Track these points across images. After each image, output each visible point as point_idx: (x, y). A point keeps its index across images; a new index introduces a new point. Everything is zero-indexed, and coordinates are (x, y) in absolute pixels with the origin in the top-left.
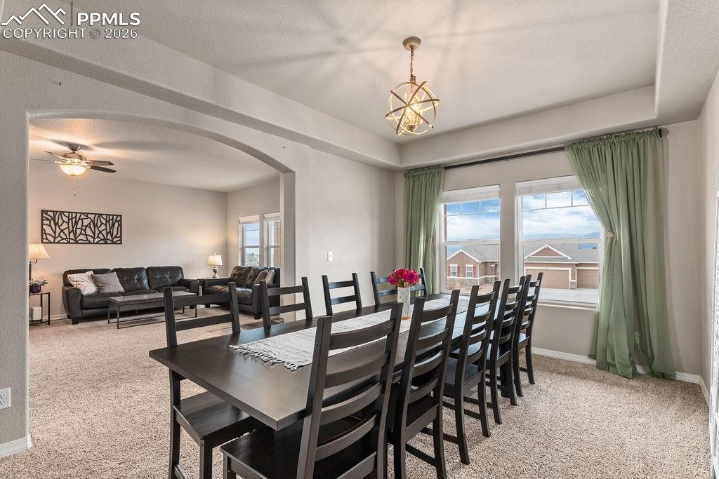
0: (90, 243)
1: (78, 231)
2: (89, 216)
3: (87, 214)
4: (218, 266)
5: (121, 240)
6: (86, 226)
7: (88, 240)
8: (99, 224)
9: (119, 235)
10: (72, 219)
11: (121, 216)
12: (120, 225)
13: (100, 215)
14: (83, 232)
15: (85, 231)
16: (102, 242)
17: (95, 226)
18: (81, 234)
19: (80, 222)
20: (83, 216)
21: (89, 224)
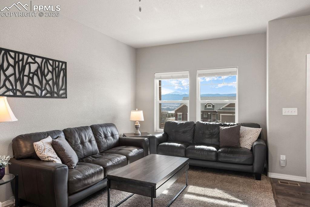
0: (37, 96)
1: (26, 79)
2: (37, 59)
3: (34, 57)
4: (140, 122)
5: (66, 93)
6: (34, 74)
7: (35, 92)
8: (46, 71)
9: (63, 87)
10: (19, 61)
11: (66, 63)
12: (65, 75)
13: (47, 60)
14: (30, 82)
15: (32, 79)
16: (48, 95)
17: (43, 74)
18: (28, 83)
19: (27, 66)
20: (30, 60)
21: (37, 71)
